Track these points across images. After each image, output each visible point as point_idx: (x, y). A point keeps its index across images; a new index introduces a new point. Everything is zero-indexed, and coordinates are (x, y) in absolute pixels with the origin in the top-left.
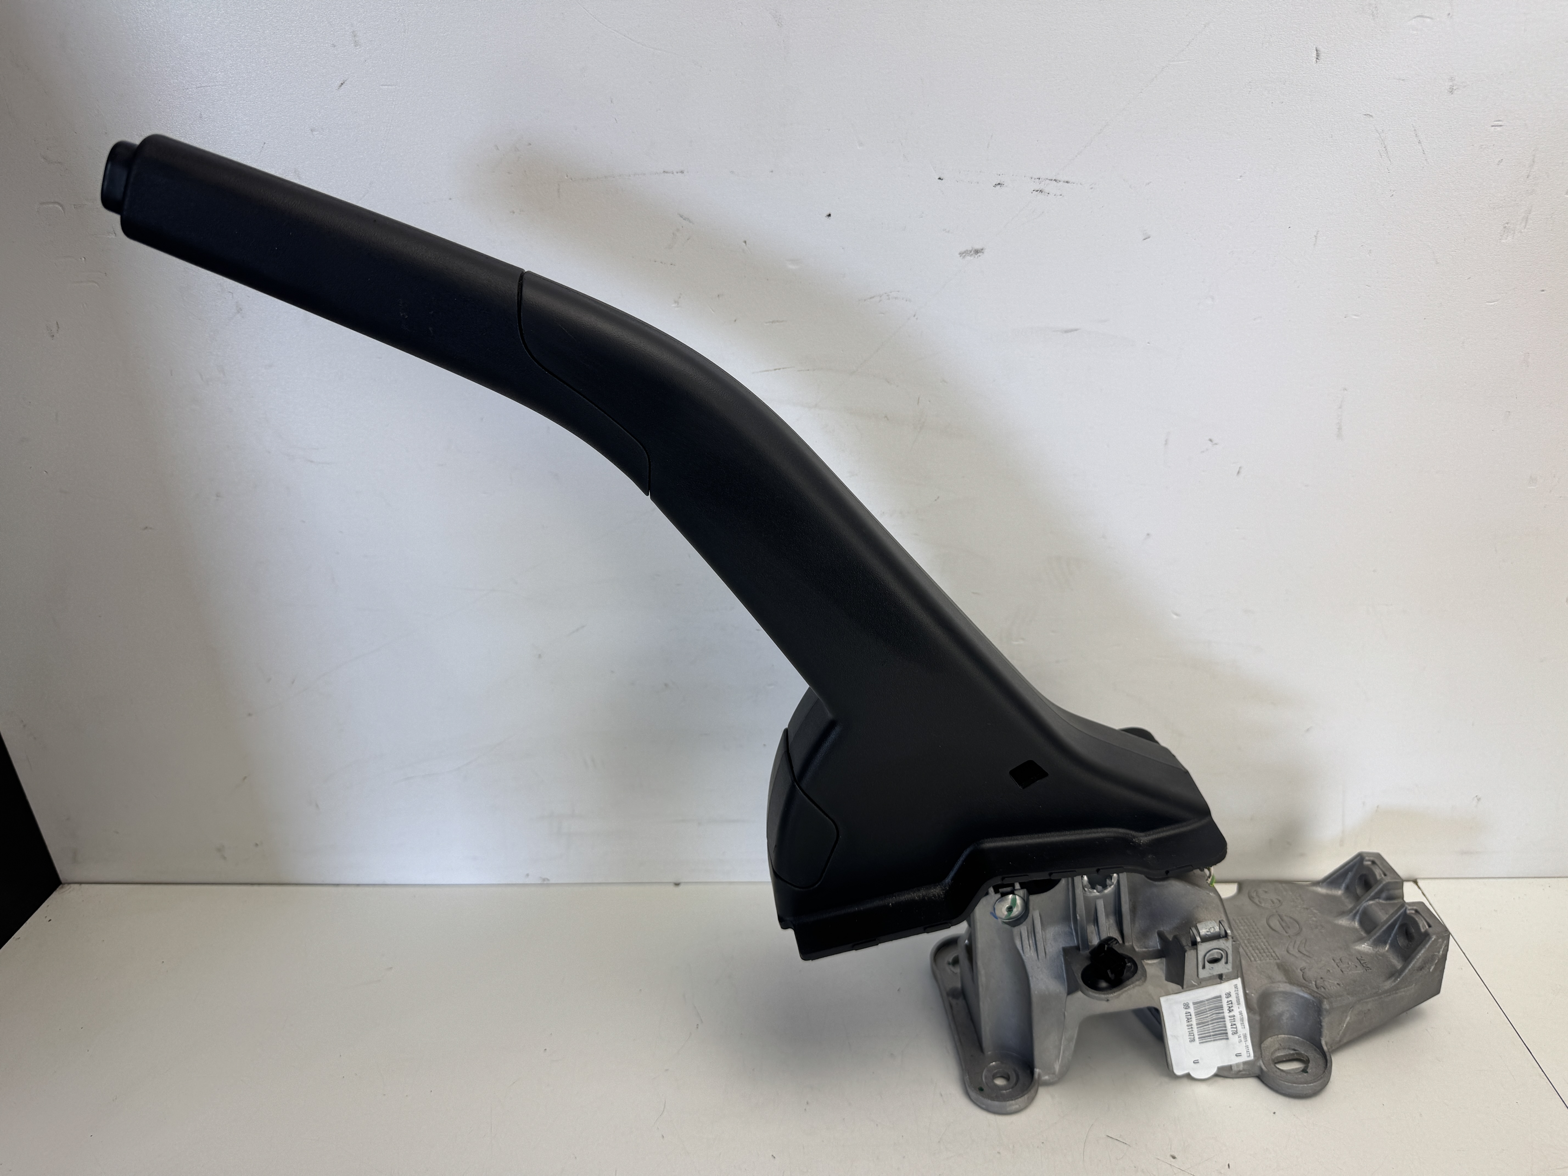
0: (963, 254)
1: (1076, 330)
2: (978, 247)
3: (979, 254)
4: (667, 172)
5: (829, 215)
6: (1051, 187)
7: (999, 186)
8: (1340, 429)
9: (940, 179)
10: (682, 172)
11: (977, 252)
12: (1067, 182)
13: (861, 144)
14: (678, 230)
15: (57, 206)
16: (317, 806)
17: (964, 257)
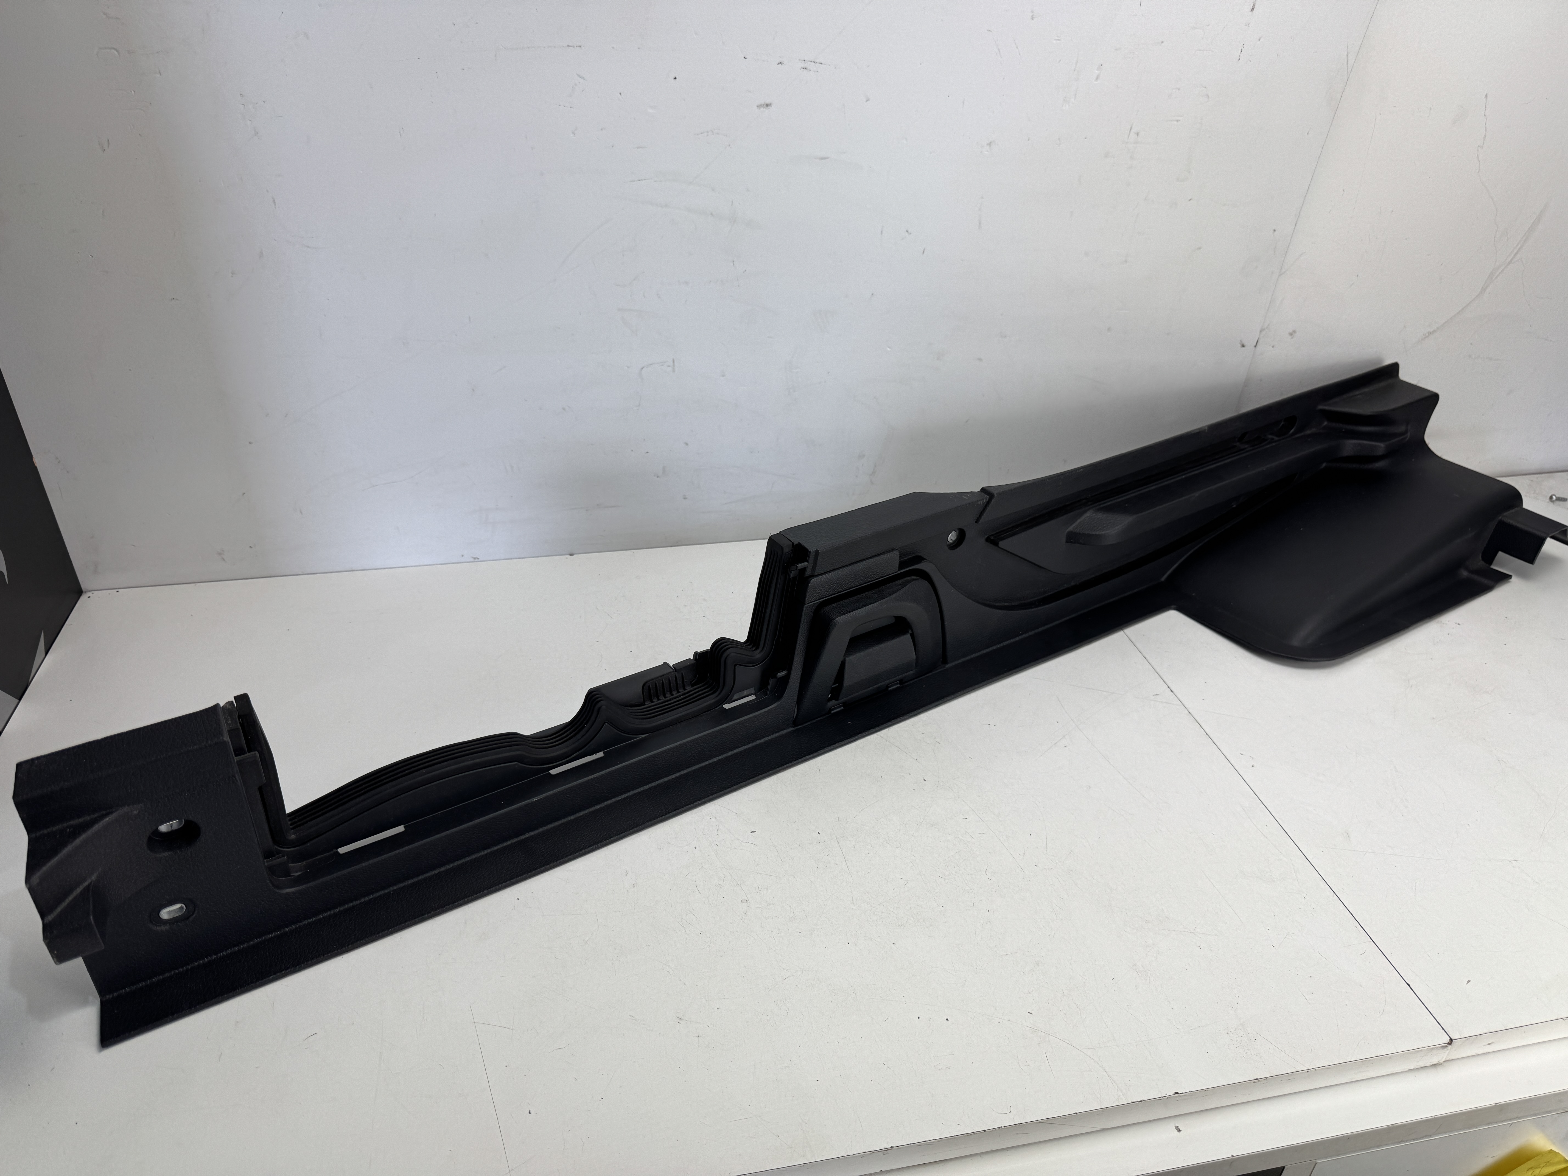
0: (759, 106)
1: (827, 158)
2: (768, 102)
3: (769, 107)
4: (570, 46)
5: (675, 78)
6: (812, 66)
7: (780, 64)
8: (980, 223)
9: (744, 58)
10: (580, 46)
11: (767, 105)
12: (821, 63)
13: (696, 34)
14: (576, 85)
15: (113, 51)
16: (301, 512)
17: (759, 109)
